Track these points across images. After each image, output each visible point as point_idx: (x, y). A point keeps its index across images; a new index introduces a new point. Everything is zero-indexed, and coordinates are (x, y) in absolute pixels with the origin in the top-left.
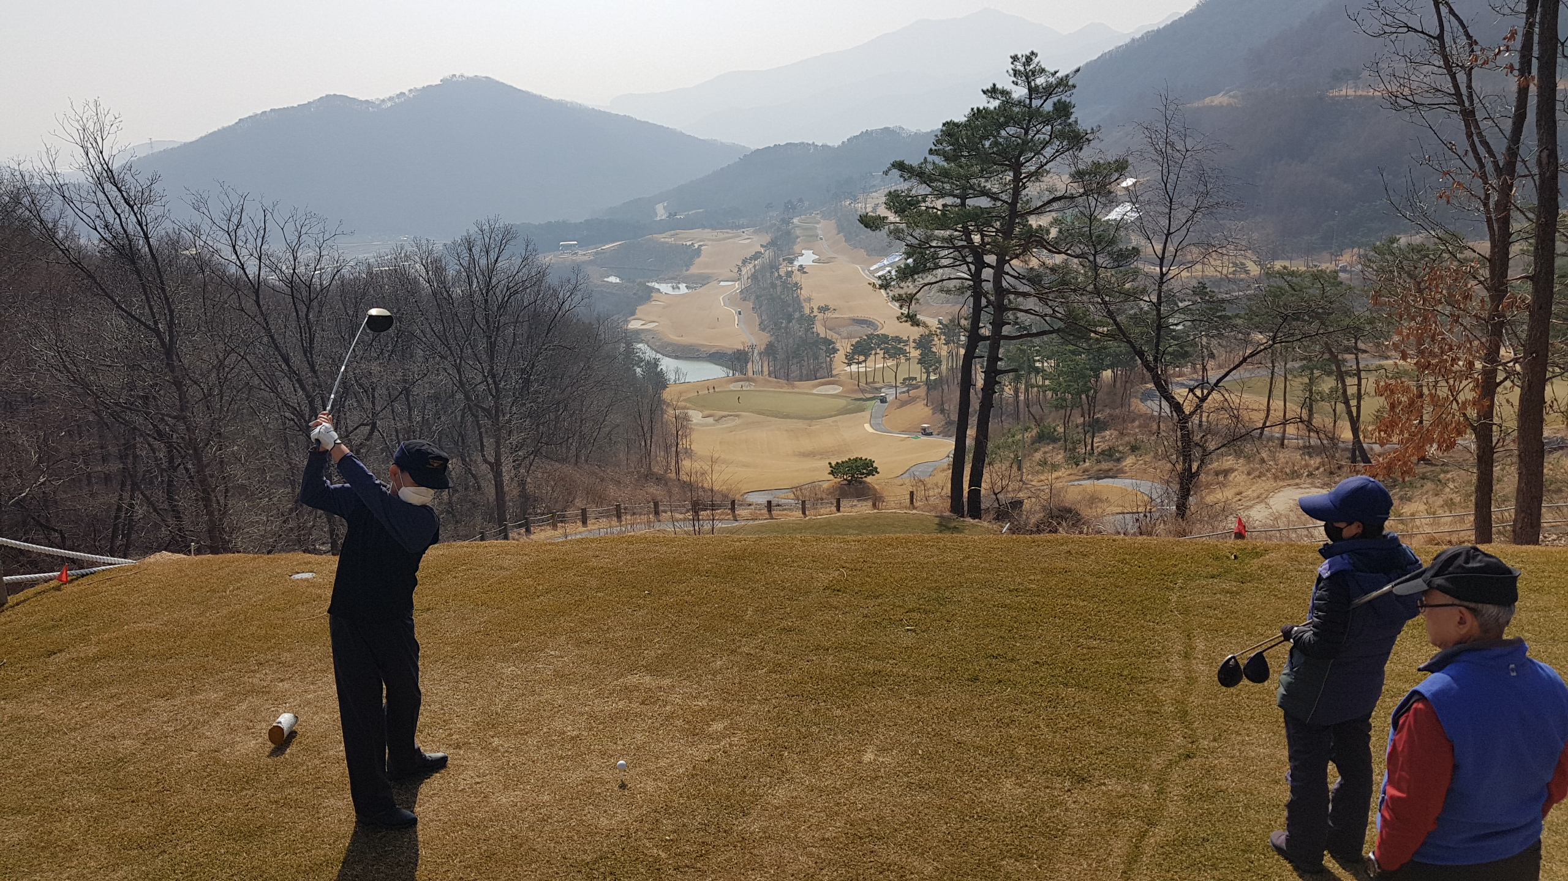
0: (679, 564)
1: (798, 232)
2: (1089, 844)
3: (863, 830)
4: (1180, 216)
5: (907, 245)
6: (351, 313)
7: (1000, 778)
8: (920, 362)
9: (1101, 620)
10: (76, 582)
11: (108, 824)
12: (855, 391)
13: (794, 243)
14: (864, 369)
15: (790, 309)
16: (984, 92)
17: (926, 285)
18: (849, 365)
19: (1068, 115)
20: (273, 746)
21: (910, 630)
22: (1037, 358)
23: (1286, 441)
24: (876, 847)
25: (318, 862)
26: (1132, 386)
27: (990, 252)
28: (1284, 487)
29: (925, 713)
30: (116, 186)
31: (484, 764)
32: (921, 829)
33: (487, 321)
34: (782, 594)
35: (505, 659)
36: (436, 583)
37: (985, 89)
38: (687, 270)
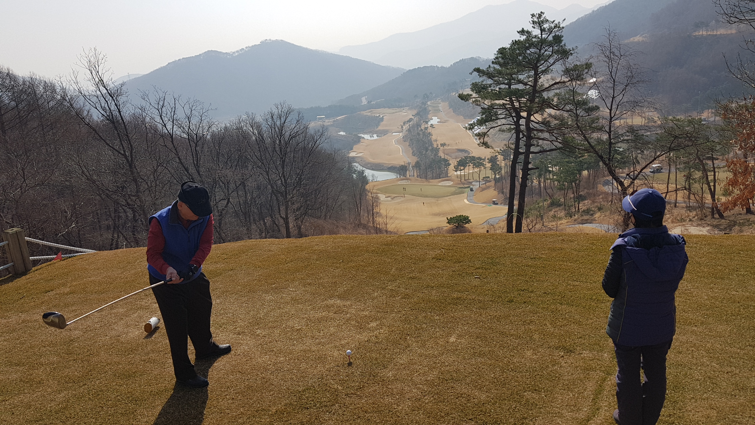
0: (358, 248)
1: (430, 108)
2: (574, 385)
3: (448, 376)
4: (620, 88)
5: (482, 108)
6: (217, 148)
7: (524, 350)
8: (491, 169)
9: (580, 272)
10: (66, 260)
11: (60, 371)
12: (459, 184)
13: (428, 114)
14: (463, 173)
15: (427, 145)
16: (518, 32)
17: (492, 128)
18: (456, 171)
19: (561, 41)
20: (147, 334)
21: (477, 278)
22: (550, 166)
23: (677, 204)
24: (455, 385)
25: (161, 390)
26: (598, 178)
27: (525, 111)
28: (677, 226)
29: (484, 318)
30: (105, 87)
31: (252, 342)
32: (480, 376)
33: (281, 151)
34: (410, 261)
35: (267, 292)
36: (237, 258)
37: (519, 31)
38: (377, 128)
